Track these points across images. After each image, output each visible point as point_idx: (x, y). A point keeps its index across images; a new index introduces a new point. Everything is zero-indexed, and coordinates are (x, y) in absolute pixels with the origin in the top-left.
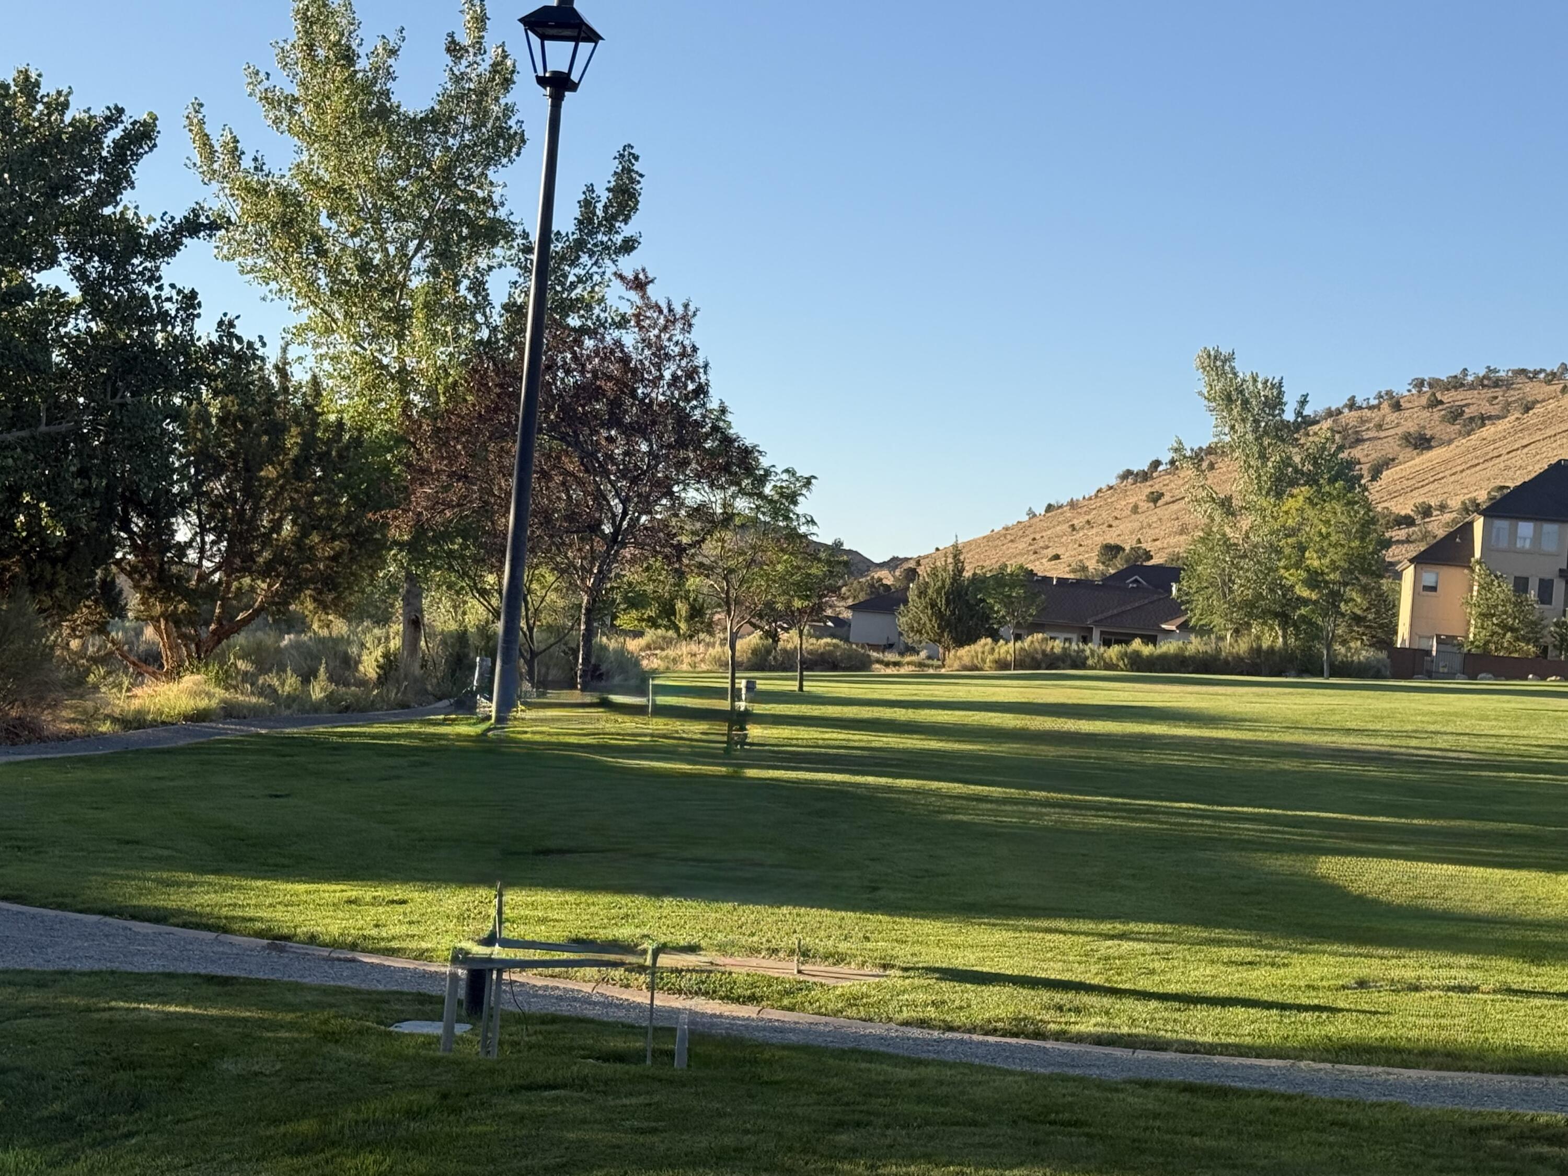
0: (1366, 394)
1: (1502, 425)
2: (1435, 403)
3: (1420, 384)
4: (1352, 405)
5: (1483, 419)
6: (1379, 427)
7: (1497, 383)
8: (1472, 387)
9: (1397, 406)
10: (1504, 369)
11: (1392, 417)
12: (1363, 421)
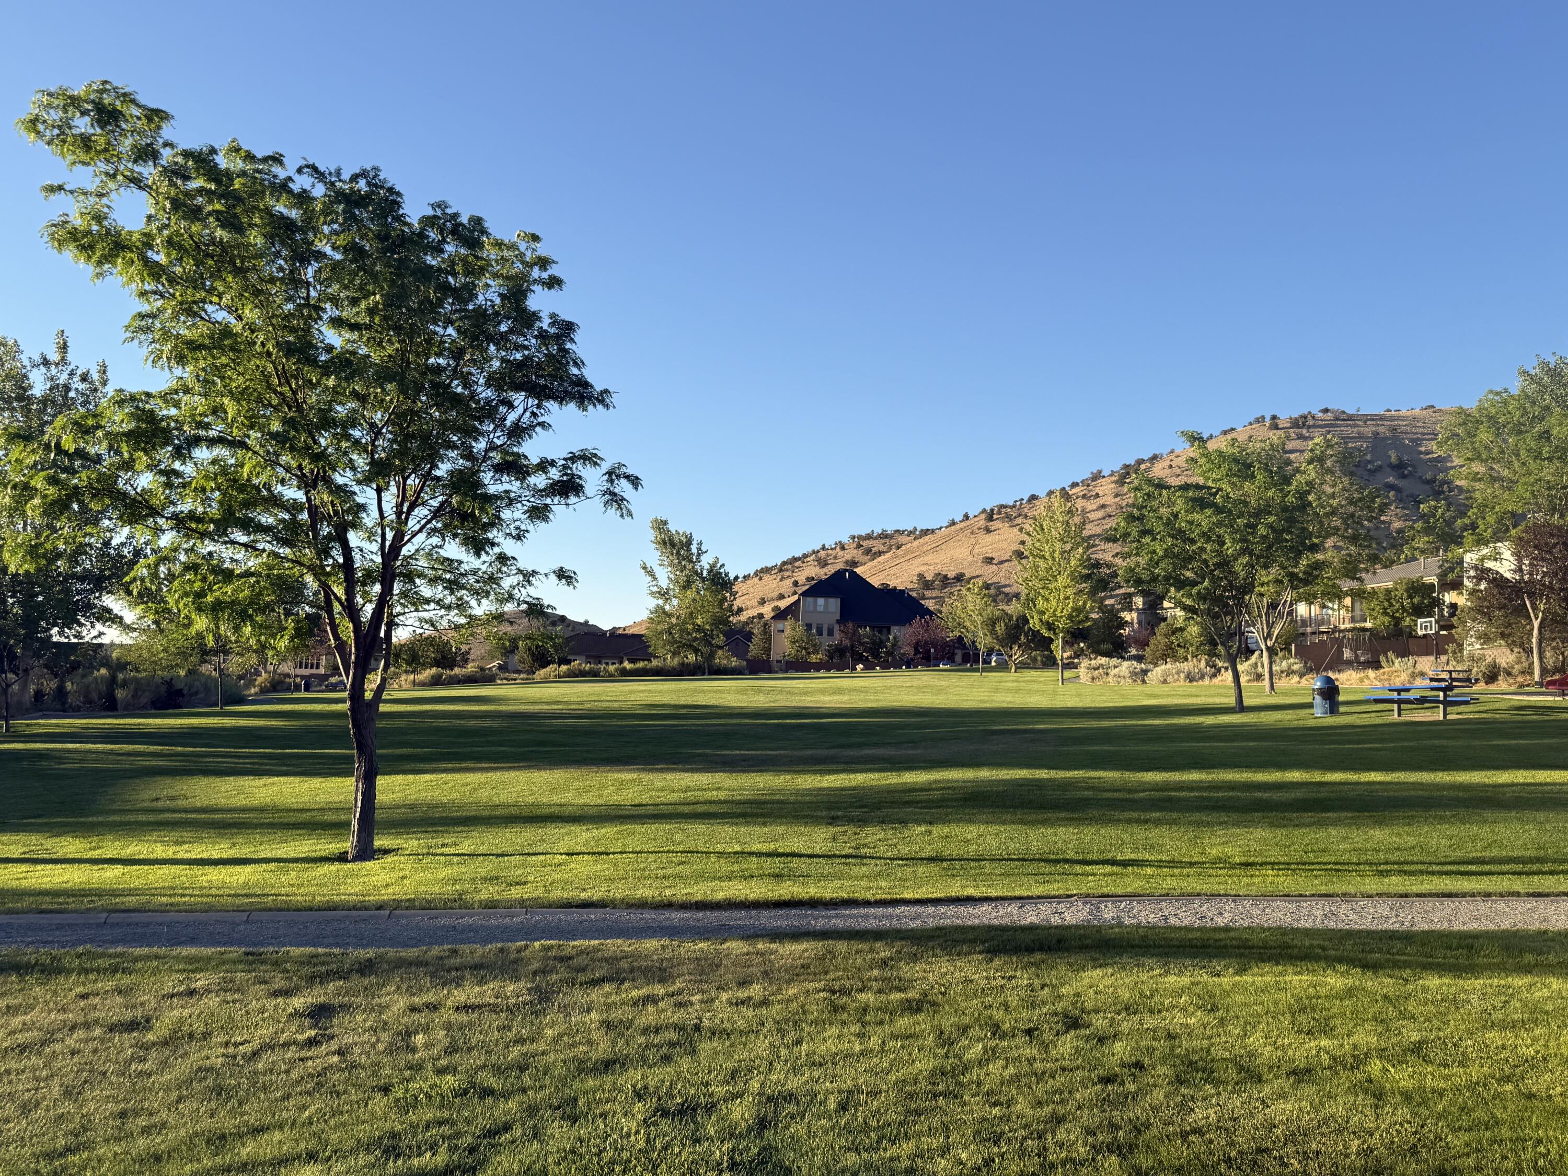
0: (830, 543)
1: (888, 555)
2: (859, 546)
3: (853, 537)
4: (823, 548)
5: (880, 553)
6: (835, 558)
7: (886, 536)
8: (876, 538)
9: (843, 548)
10: (890, 529)
11: (841, 553)
12: (828, 555)
